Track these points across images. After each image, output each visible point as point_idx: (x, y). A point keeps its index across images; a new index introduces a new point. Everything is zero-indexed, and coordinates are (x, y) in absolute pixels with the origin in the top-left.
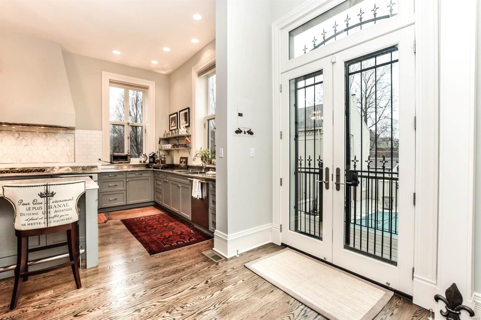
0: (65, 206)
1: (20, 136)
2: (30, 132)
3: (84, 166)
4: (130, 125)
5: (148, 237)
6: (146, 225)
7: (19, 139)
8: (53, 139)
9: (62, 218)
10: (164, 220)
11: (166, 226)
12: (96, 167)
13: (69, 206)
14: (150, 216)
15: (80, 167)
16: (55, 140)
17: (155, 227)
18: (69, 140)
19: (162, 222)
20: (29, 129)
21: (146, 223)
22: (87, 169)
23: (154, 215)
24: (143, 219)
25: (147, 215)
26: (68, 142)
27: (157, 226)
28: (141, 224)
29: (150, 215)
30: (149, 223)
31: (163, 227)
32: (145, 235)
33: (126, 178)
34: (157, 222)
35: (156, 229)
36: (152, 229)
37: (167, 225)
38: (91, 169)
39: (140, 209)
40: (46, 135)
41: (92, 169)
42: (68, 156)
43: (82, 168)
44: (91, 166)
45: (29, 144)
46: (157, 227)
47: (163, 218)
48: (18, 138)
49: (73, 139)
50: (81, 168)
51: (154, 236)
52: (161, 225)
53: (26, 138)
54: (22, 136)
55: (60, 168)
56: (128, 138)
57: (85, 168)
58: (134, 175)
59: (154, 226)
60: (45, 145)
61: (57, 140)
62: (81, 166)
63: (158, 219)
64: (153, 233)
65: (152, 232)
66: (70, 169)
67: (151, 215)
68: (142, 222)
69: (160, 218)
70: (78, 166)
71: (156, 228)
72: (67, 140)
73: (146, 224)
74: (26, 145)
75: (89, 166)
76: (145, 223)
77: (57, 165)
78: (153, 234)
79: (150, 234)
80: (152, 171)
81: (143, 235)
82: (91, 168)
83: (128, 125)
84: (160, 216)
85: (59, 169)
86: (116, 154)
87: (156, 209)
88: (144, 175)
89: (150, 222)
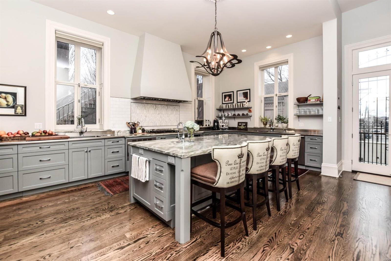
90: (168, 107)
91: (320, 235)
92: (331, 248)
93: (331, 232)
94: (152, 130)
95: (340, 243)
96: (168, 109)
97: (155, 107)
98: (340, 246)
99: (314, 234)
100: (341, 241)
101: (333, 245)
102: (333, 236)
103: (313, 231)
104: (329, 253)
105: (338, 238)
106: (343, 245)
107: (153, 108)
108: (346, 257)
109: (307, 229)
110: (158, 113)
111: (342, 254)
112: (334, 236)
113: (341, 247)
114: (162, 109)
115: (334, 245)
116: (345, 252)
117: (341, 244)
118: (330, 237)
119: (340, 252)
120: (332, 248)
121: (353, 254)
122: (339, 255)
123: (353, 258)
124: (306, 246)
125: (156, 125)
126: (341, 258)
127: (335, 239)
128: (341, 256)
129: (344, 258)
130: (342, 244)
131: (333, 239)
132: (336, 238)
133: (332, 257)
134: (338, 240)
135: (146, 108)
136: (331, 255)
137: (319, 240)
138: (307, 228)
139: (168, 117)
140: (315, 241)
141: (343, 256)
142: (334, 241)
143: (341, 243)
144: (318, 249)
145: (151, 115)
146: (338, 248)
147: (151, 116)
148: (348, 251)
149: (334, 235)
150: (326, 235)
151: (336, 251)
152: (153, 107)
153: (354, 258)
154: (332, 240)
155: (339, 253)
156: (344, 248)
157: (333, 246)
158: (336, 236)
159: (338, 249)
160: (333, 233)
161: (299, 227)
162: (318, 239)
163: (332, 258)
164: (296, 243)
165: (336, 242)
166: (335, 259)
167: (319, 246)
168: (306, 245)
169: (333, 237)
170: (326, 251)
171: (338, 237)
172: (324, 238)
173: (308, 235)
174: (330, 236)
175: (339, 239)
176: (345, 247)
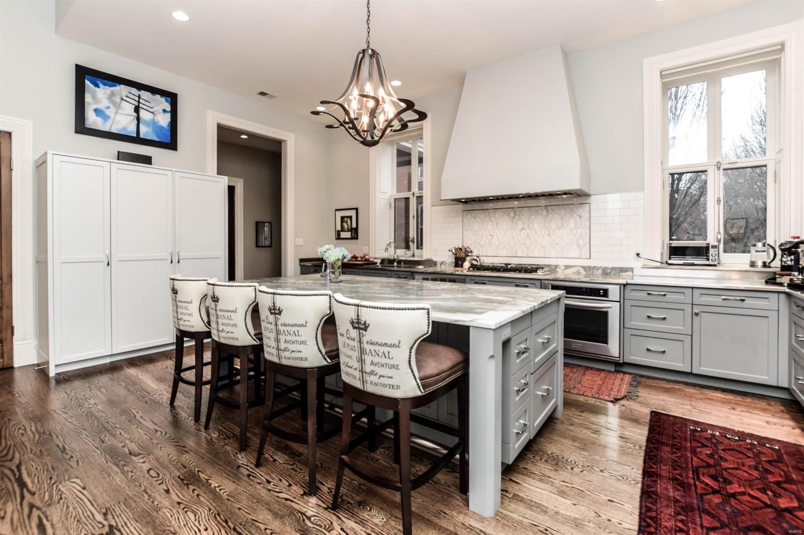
0: (385, 357)
1: (515, 214)
2: (526, 209)
3: (606, 267)
4: (723, 167)
5: (679, 514)
6: (709, 466)
7: (515, 220)
8: (557, 216)
9: (382, 380)
10: (789, 480)
11: (780, 512)
12: (631, 270)
13: (392, 358)
14: (742, 435)
15: (598, 269)
16: (559, 219)
17: (735, 488)
18: (580, 216)
19: (778, 483)
20: (526, 203)
21: (711, 456)
22: (612, 273)
23: (763, 440)
24: (713, 436)
25: (736, 429)
26: (579, 220)
27: (742, 489)
28: (694, 453)
29: (747, 431)
30: (726, 460)
31: (767, 506)
32: (676, 501)
33: (692, 304)
34: (755, 474)
35: (733, 502)
36: (715, 492)
37: (789, 510)
38: (619, 276)
39: (730, 397)
40: (547, 211)
41: (621, 274)
42: (580, 246)
43: (603, 269)
44: (619, 268)
45: (526, 227)
46: (744, 494)
47: (794, 467)
48: (514, 218)
49: (588, 214)
50: (600, 271)
51: (702, 526)
52: (764, 491)
53: (523, 217)
54: (518, 215)
55: (567, 267)
56: (719, 201)
57: (609, 271)
58: (718, 300)
59: (730, 483)
60: (546, 228)
61: (562, 218)
62: (601, 267)
63: (770, 462)
64: (708, 513)
65: (706, 507)
66: (582, 272)
67: (751, 436)
68: (704, 446)
69: (780, 460)
70: (595, 267)
71: (733, 495)
72: (578, 216)
73: (711, 461)
74: (522, 229)
75: (616, 268)
76: (708, 455)
77: (562, 263)
78: (704, 516)
79: (692, 509)
80: (782, 296)
81: (668, 499)
82: (619, 272)
83: (719, 168)
84: (787, 453)
85: (565, 269)
86: (675, 243)
87: (787, 416)
88: (749, 302)
89: (729, 458)
90: (550, 211)
91: (135, 501)
92: (95, 501)
93: (129, 525)
94: (504, 265)
95: (90, 521)
96: (550, 216)
97: (512, 214)
98: (85, 517)
99: (147, 493)
100: (93, 527)
101: (97, 507)
102: (116, 523)
103: (153, 495)
104: (90, 492)
105: (104, 526)
106: (84, 523)
107: (508, 218)
108: (62, 510)
109: (168, 489)
110: (520, 226)
111: (71, 509)
112: (114, 524)
113: (82, 516)
114: (533, 217)
115: (96, 509)
116: (70, 515)
117: (88, 521)
118: (117, 513)
119: (76, 508)
120: (93, 503)
121: (52, 525)
122: (73, 503)
123: (49, 518)
124: (128, 472)
125: (516, 254)
126: (67, 503)
127: (106, 520)
128: (69, 504)
129: (64, 506)
130: (86, 525)
131: (110, 517)
132: (105, 523)
133: (81, 492)
134: (100, 523)
135: (492, 218)
136: (85, 492)
137: (127, 494)
138: (171, 491)
139: (549, 235)
140: (129, 487)
141: (68, 507)
142: (105, 514)
143: (90, 523)
144: (110, 482)
145: (503, 233)
146: (86, 511)
147: (504, 235)
148: (65, 521)
149: (117, 525)
150: (128, 511)
151: (84, 503)
152: (509, 214)
153: (48, 520)
154: (109, 512)
155: (76, 505)
156: (76, 520)
157: (95, 505)
158: (111, 526)
159: (83, 509)
160: (122, 526)
161: (182, 480)
162: (129, 493)
163: (79, 491)
164: (144, 462)
165: (99, 518)
166: (74, 493)
167: (113, 487)
168: (132, 472)
169: (114, 518)
170: (99, 490)
171: (107, 529)
172: (124, 504)
173: (151, 484)
174: (120, 515)
175: (100, 526)
176: (75, 523)
